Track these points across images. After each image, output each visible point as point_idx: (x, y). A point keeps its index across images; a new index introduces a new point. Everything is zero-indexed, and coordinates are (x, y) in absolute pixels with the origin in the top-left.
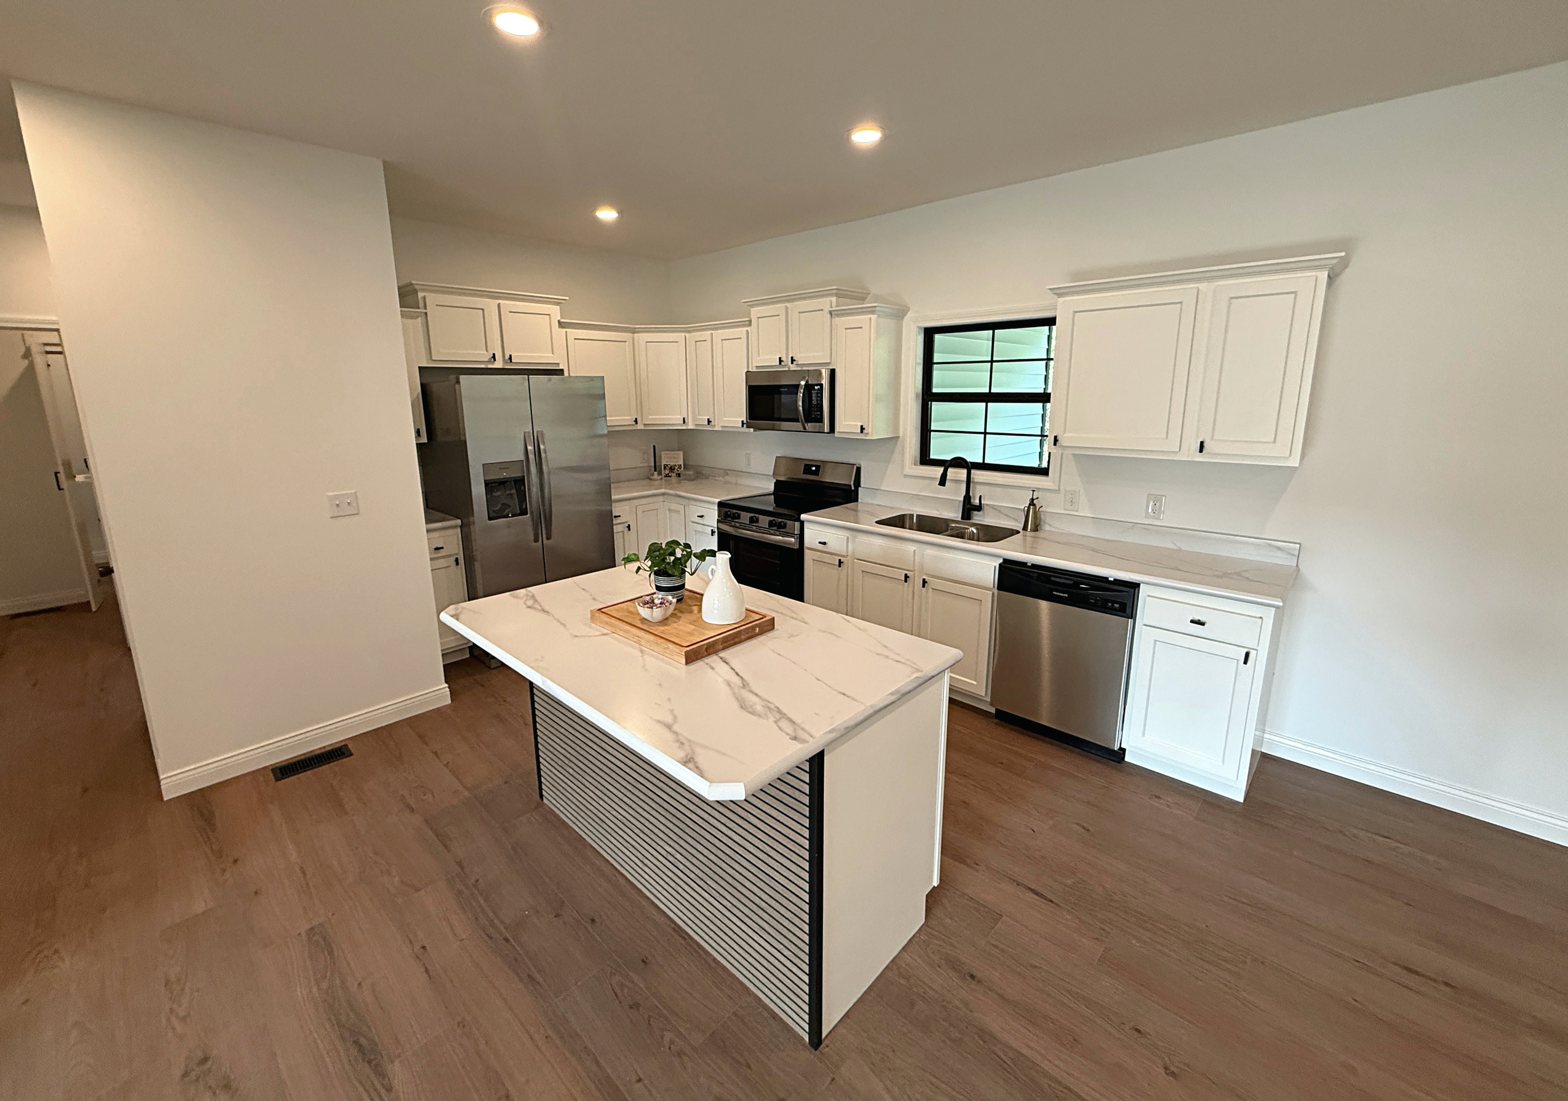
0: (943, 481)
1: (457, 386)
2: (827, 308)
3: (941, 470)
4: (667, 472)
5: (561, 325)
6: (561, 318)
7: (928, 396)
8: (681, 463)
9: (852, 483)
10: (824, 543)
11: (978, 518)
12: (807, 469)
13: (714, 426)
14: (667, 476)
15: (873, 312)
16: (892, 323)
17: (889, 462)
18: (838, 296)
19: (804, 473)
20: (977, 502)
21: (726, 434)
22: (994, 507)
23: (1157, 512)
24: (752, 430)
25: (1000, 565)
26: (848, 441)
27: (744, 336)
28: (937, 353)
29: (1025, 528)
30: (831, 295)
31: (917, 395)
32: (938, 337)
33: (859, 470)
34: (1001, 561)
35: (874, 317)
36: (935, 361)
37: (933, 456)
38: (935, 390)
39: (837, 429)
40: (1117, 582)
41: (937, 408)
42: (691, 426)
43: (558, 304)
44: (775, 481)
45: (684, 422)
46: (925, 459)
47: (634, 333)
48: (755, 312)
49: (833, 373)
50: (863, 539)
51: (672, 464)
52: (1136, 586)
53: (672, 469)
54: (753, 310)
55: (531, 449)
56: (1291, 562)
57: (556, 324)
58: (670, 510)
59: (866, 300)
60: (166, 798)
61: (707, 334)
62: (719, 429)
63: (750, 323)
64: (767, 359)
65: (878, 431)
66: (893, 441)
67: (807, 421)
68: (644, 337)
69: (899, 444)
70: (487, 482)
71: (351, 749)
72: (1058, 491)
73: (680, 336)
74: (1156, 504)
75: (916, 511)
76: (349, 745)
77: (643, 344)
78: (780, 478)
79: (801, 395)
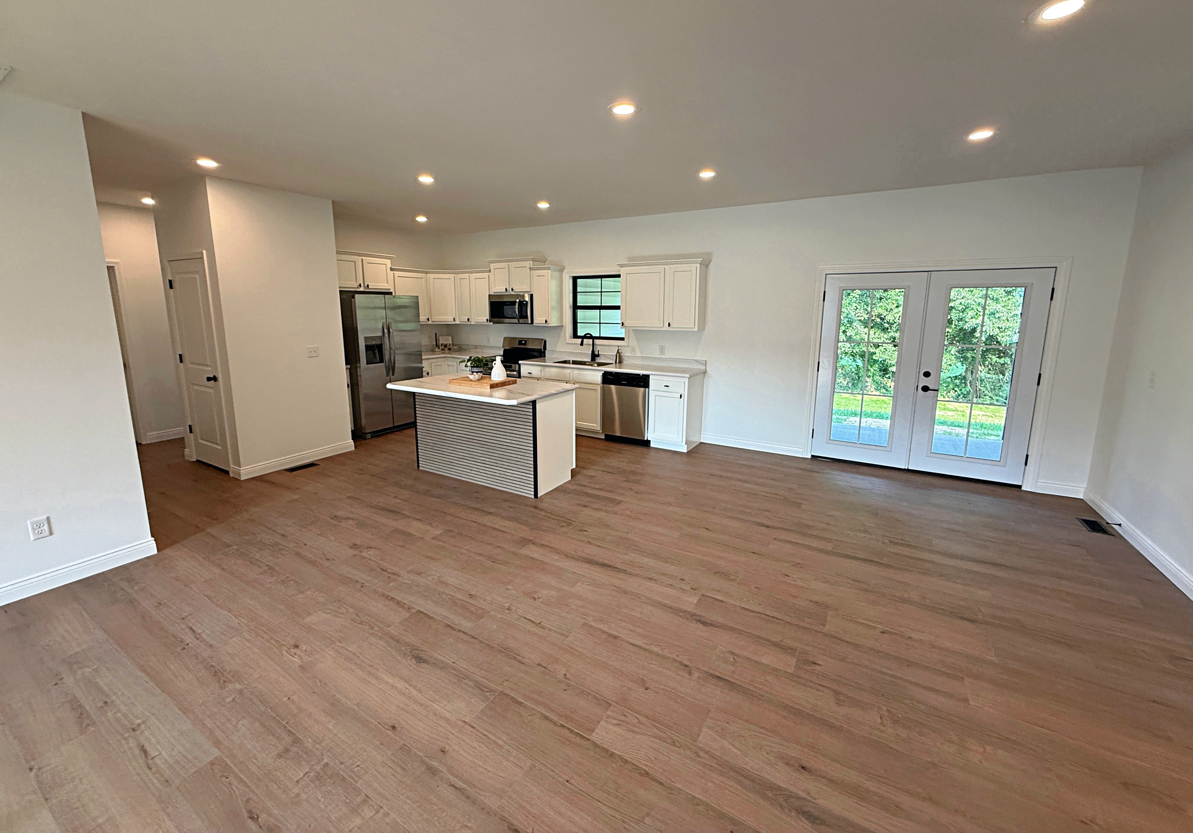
0: (582, 344)
1: (353, 300)
2: (528, 266)
3: (581, 340)
4: (443, 347)
5: (392, 269)
6: (392, 265)
7: (576, 307)
8: (451, 342)
9: (542, 348)
10: (530, 373)
11: (598, 360)
12: (520, 342)
13: (471, 322)
14: (442, 350)
15: (549, 269)
16: (557, 274)
17: (559, 338)
18: (532, 260)
19: (519, 344)
20: (597, 353)
21: (479, 326)
22: (604, 355)
23: (662, 353)
24: (492, 323)
25: (604, 374)
26: (540, 328)
27: (487, 278)
28: (580, 287)
29: (616, 362)
30: (530, 260)
31: (571, 307)
32: (579, 281)
33: (545, 342)
34: (603, 372)
35: (550, 271)
36: (578, 291)
37: (579, 334)
38: (578, 304)
39: (535, 322)
40: (644, 375)
41: (580, 313)
42: (457, 322)
43: (390, 259)
44: (503, 349)
45: (454, 320)
46: (575, 336)
48: (492, 266)
49: (532, 296)
50: (547, 369)
51: (445, 343)
52: (648, 376)
53: (445, 346)
54: (492, 265)
55: (386, 330)
56: (703, 367)
57: (389, 269)
58: (448, 365)
59: (546, 263)
60: (242, 479)
61: (467, 275)
62: (474, 323)
63: (490, 271)
64: (499, 288)
65: (553, 322)
66: (560, 327)
67: (520, 318)
68: (432, 276)
69: (563, 329)
70: (366, 346)
71: (318, 463)
72: (628, 346)
73: (452, 276)
74: (662, 350)
75: (572, 359)
76: (316, 463)
77: (432, 280)
78: (507, 348)
79: (517, 306)
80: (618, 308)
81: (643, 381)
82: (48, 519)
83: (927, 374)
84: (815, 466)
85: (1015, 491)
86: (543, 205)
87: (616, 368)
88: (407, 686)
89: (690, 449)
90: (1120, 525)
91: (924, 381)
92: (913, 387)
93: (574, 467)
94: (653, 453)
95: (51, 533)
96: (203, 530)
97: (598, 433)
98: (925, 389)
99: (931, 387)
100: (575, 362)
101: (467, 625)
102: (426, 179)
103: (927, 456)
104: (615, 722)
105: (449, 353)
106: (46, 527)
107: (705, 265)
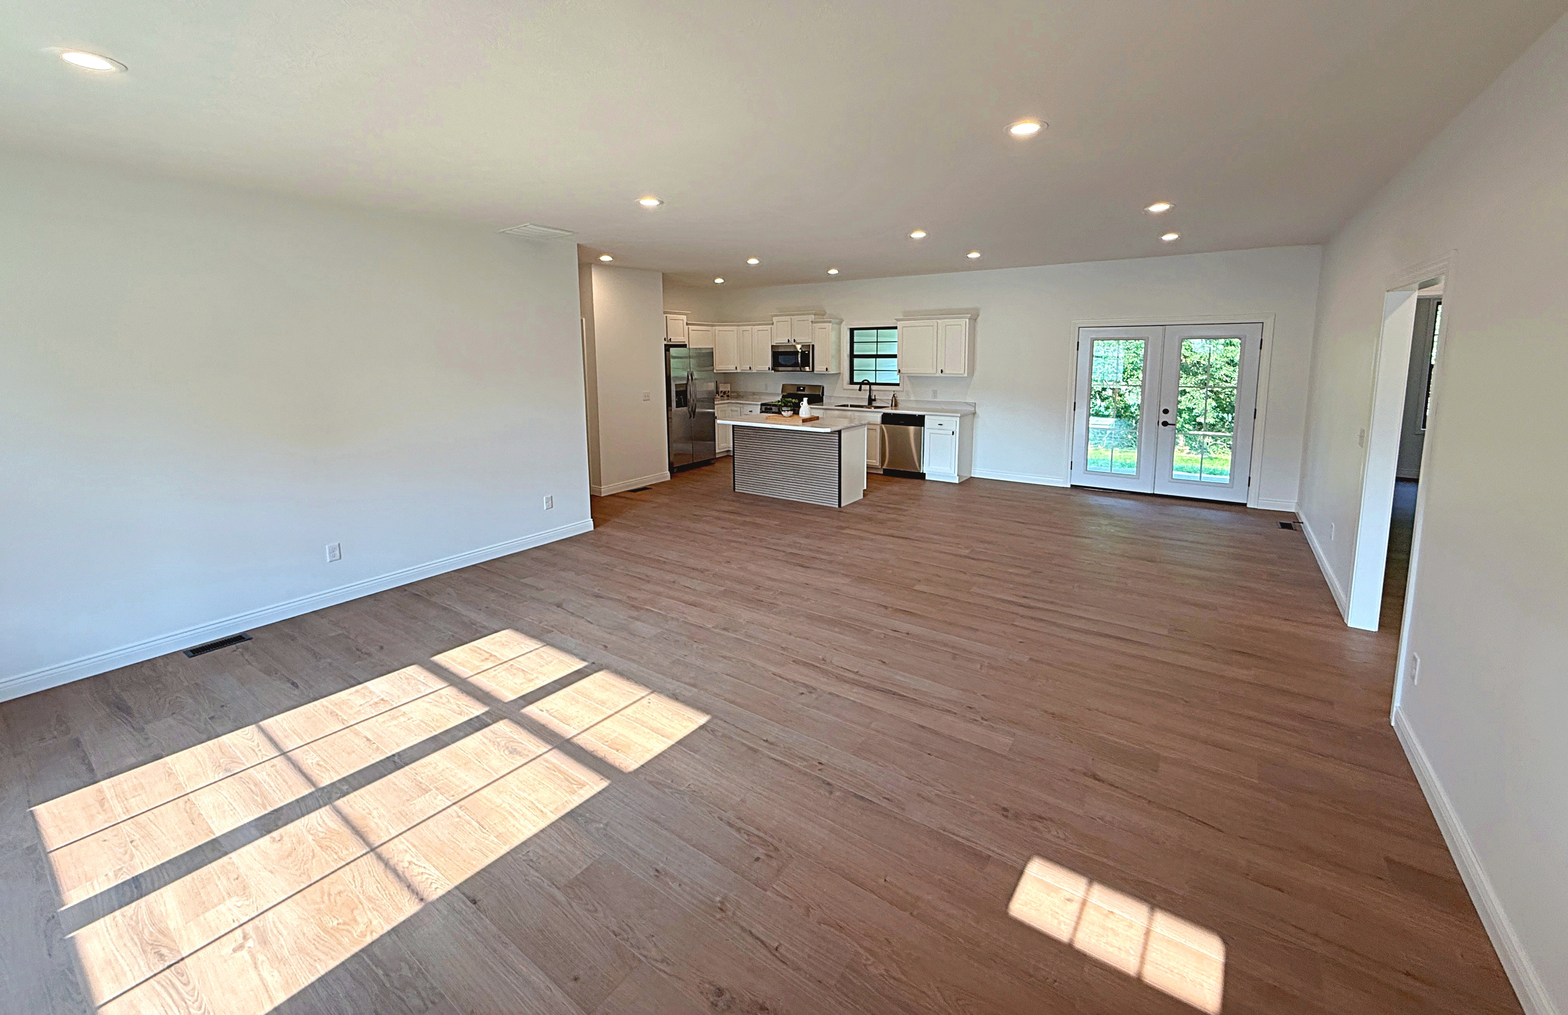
0: (860, 389)
1: (672, 352)
2: (810, 320)
3: (859, 386)
4: (723, 394)
5: (687, 324)
6: (688, 320)
7: (852, 356)
8: (729, 389)
9: (821, 394)
11: (874, 404)
13: (752, 370)
14: (722, 396)
16: (836, 326)
17: (836, 384)
18: (815, 315)
19: (797, 390)
20: (873, 398)
21: (760, 374)
22: (880, 400)
23: (935, 397)
24: (773, 371)
26: (821, 375)
27: (770, 329)
28: (856, 337)
29: (892, 405)
30: (812, 314)
31: (848, 355)
32: (855, 332)
33: (823, 388)
34: (882, 414)
35: (831, 324)
36: (855, 341)
37: (855, 380)
38: (855, 353)
39: (816, 369)
40: (919, 416)
41: (856, 360)
42: (739, 371)
43: (686, 314)
44: (781, 396)
45: (736, 369)
48: (775, 319)
49: (813, 346)
50: (829, 412)
51: (725, 390)
52: (924, 416)
53: (725, 393)
54: (773, 318)
55: (690, 378)
56: (973, 409)
57: (685, 324)
58: (731, 410)
59: (825, 317)
60: (603, 495)
61: (749, 328)
62: (756, 372)
63: (773, 324)
64: (781, 340)
65: (833, 371)
66: (838, 374)
67: (802, 367)
68: (718, 328)
69: (841, 377)
70: (677, 392)
71: (648, 488)
72: (903, 391)
73: (735, 328)
74: (935, 393)
75: (849, 404)
77: (717, 332)
78: (785, 394)
79: (799, 356)
80: (895, 356)
81: (919, 421)
82: (552, 497)
83: (1166, 411)
84: (1075, 494)
85: (1241, 508)
86: (833, 272)
87: (893, 410)
89: (960, 481)
90: (1302, 522)
91: (1164, 418)
92: (1154, 422)
93: (865, 488)
94: (927, 485)
95: (553, 506)
97: (876, 468)
98: (1165, 424)
99: (1169, 421)
100: (852, 406)
101: (824, 557)
102: (753, 261)
103: (1169, 482)
105: (728, 399)
106: (550, 501)
107: (974, 320)
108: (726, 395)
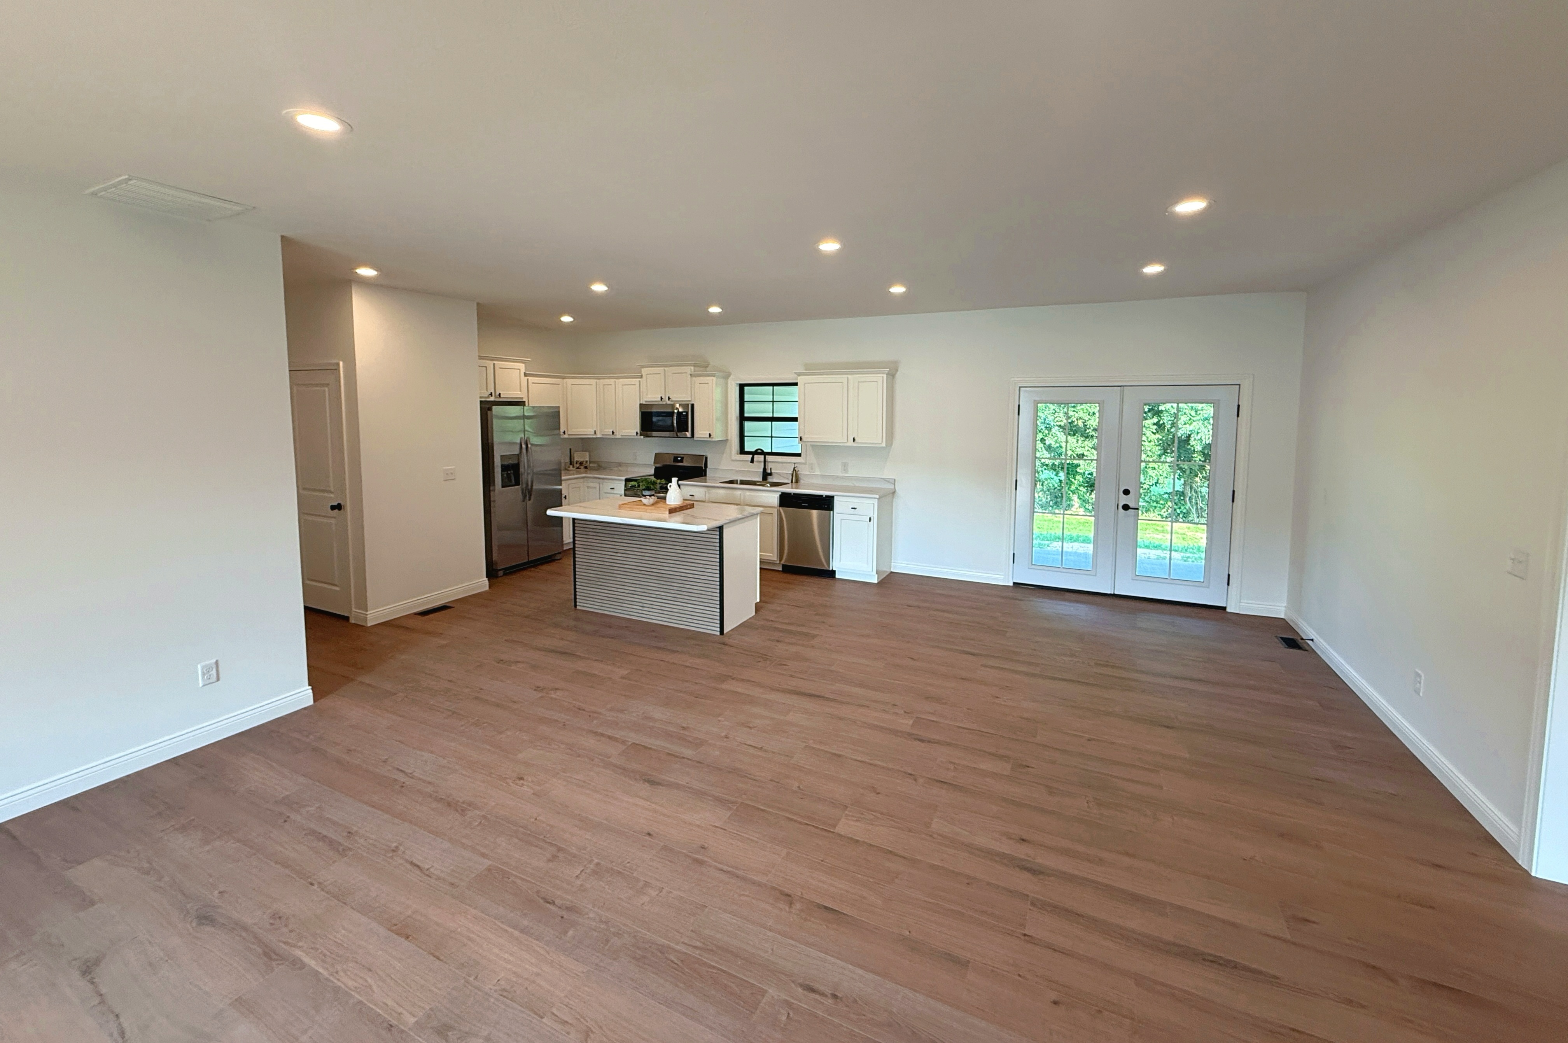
0: (752, 461)
1: (489, 412)
2: (689, 372)
3: (751, 456)
4: (578, 465)
5: (526, 375)
6: (526, 370)
7: (743, 419)
8: (587, 459)
9: (703, 466)
10: (693, 496)
11: (770, 479)
12: (676, 459)
13: (616, 435)
14: (578, 468)
15: (714, 376)
16: (722, 381)
17: (723, 454)
18: (694, 366)
19: (674, 462)
20: (769, 471)
21: (625, 440)
22: (778, 474)
23: (846, 471)
24: (642, 437)
25: (780, 495)
26: (703, 442)
27: (637, 384)
28: (747, 395)
29: (792, 482)
30: (691, 366)
31: (737, 418)
32: (746, 388)
33: (706, 458)
34: (780, 493)
35: (714, 378)
36: (745, 400)
37: (746, 449)
38: (746, 415)
39: (696, 435)
40: (826, 496)
41: (747, 424)
42: (599, 436)
43: (523, 363)
44: (654, 467)
45: (595, 433)
47: (564, 379)
48: (644, 371)
49: (693, 405)
50: (713, 491)
51: (582, 460)
52: (833, 497)
53: (581, 463)
54: (643, 369)
55: (524, 446)
56: (892, 487)
57: (522, 374)
58: (588, 487)
59: (708, 369)
60: (369, 625)
61: (611, 381)
62: (620, 437)
63: (641, 377)
64: (653, 396)
65: (717, 437)
66: (726, 441)
67: (679, 432)
68: (570, 381)
69: (728, 445)
70: (502, 466)
71: (452, 606)
72: (805, 463)
73: (593, 381)
74: (845, 467)
75: (739, 478)
76: (448, 605)
77: (569, 386)
78: (658, 465)
79: (675, 417)
80: (795, 419)
81: (825, 503)
82: (217, 663)
83: (1126, 492)
84: (1019, 594)
85: (1219, 613)
86: (715, 310)
87: (792, 488)
88: (649, 803)
89: (880, 580)
90: (1312, 640)
91: (1124, 500)
92: (1114, 507)
93: (758, 600)
94: (838, 586)
95: (218, 679)
96: (352, 680)
97: (774, 564)
98: (1126, 507)
99: (1131, 505)
100: (743, 482)
101: (688, 752)
102: (599, 288)
103: (1132, 579)
104: (855, 819)
105: (586, 473)
106: (214, 672)
107: (892, 375)
108: (583, 466)
